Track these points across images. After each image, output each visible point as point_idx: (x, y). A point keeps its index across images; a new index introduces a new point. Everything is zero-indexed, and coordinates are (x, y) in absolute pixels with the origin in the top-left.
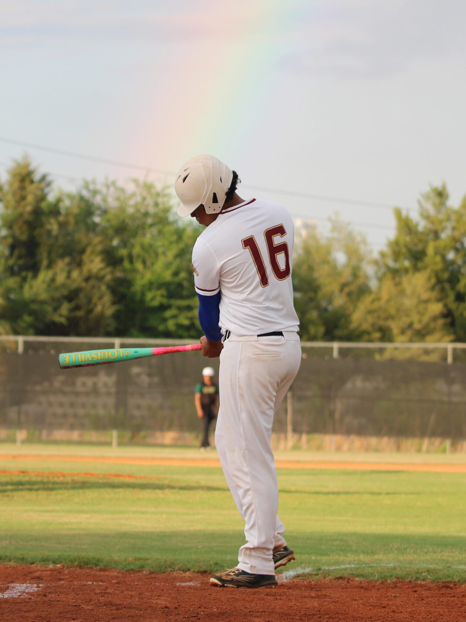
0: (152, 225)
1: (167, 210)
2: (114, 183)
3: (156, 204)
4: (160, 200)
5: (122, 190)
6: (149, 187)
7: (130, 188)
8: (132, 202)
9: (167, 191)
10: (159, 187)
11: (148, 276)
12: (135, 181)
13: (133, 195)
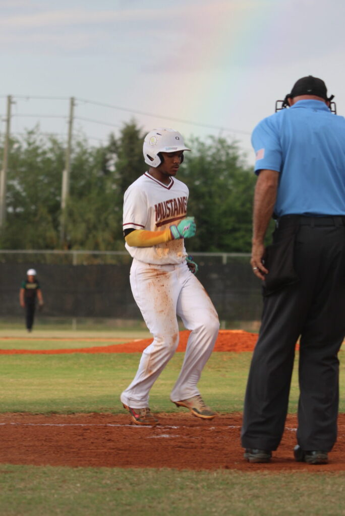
0: (224, 170)
1: (235, 159)
2: (197, 139)
3: (228, 154)
4: (231, 151)
5: (203, 144)
6: (222, 142)
7: (209, 142)
8: (210, 153)
9: (236, 145)
10: (229, 142)
11: (224, 207)
12: (212, 137)
13: (210, 147)
